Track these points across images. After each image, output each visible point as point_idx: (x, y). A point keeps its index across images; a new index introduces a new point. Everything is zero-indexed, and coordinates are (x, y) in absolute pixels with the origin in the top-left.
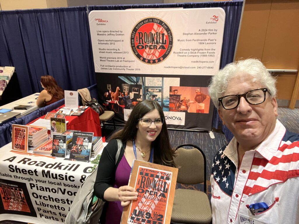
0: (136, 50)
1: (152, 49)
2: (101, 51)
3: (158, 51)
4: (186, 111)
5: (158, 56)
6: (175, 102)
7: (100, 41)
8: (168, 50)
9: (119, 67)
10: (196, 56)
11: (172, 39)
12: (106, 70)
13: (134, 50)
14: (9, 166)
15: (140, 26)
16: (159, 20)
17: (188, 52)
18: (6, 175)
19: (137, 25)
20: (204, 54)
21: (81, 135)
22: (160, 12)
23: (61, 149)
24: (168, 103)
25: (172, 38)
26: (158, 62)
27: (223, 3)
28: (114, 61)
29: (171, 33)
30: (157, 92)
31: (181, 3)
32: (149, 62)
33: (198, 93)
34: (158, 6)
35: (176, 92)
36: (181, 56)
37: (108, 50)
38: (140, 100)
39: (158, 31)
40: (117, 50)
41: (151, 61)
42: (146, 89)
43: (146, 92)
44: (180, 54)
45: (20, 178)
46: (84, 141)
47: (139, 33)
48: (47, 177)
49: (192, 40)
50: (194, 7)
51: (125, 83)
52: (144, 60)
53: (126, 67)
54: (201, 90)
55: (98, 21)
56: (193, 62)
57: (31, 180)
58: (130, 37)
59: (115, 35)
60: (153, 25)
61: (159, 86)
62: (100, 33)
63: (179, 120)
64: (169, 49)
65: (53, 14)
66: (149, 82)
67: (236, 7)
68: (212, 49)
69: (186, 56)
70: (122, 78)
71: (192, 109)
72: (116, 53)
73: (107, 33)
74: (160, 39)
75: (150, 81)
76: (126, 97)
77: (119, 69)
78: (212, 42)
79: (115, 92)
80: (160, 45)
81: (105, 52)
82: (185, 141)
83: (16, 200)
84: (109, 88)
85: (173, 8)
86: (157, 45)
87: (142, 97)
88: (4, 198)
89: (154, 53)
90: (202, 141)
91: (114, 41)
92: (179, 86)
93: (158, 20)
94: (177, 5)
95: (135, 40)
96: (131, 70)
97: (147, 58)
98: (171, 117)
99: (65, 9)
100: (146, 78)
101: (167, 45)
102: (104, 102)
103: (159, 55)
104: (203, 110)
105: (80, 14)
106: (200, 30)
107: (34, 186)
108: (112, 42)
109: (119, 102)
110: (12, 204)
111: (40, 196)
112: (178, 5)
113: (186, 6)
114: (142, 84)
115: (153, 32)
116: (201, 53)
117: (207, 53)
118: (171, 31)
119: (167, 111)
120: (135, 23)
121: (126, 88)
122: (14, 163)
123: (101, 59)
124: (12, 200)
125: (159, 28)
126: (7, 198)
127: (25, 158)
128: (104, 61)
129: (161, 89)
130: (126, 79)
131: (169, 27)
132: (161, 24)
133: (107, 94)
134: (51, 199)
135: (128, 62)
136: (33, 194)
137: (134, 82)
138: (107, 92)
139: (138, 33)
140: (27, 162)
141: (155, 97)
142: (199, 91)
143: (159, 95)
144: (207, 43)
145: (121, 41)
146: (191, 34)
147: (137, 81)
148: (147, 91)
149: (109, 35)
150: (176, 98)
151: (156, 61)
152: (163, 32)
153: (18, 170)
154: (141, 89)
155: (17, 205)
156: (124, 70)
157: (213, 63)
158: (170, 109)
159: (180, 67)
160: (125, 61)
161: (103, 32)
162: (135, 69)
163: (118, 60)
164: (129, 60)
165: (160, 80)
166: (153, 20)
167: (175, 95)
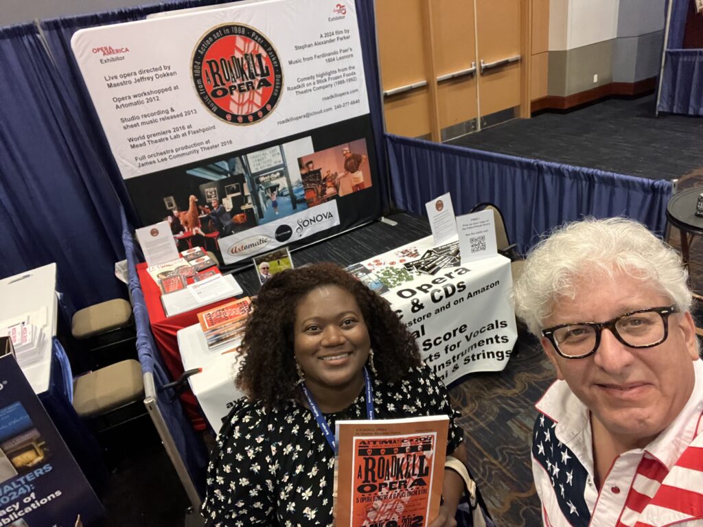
0: (212, 102)
1: (245, 90)
2: (129, 123)
3: (258, 93)
4: (335, 197)
5: (260, 105)
6: (314, 186)
7: (119, 100)
8: (277, 87)
9: (183, 148)
10: (327, 86)
11: (278, 63)
12: (153, 164)
13: (208, 103)
15: (208, 47)
16: (245, 28)
17: (311, 81)
19: (200, 47)
20: (339, 80)
22: (240, 10)
24: (303, 192)
25: (277, 60)
26: (263, 116)
28: (167, 139)
29: (273, 51)
30: (277, 178)
32: (245, 121)
33: (347, 155)
35: (311, 165)
36: (302, 92)
37: (145, 116)
38: (247, 206)
39: (248, 51)
40: (168, 113)
41: (250, 118)
42: (255, 178)
43: (256, 186)
44: (300, 90)
47: (210, 63)
49: (314, 57)
51: (207, 181)
52: (234, 119)
53: (199, 144)
54: (350, 149)
55: (101, 53)
56: (325, 99)
58: (192, 76)
59: (154, 78)
60: (234, 41)
61: (278, 164)
62: (114, 81)
63: (329, 217)
64: (278, 83)
66: (256, 163)
68: (350, 68)
69: (310, 90)
70: (198, 173)
71: (346, 189)
72: (168, 118)
73: (132, 78)
74: (256, 67)
75: (259, 160)
76: (218, 211)
77: (183, 154)
78: (346, 54)
79: (187, 209)
80: (258, 80)
81: (140, 124)
84: (172, 205)
86: (253, 81)
87: (250, 200)
89: (251, 99)
91: (155, 92)
92: (312, 151)
93: (242, 27)
95: (205, 81)
96: (212, 148)
97: (240, 114)
98: (314, 218)
100: (248, 155)
101: (272, 76)
103: (262, 100)
104: (362, 184)
106: (321, 36)
108: (152, 96)
109: (202, 230)
114: (242, 171)
115: (238, 55)
116: (334, 78)
117: (344, 75)
118: (273, 47)
119: (304, 209)
120: (195, 43)
121: (211, 193)
123: (132, 143)
125: (247, 45)
128: (141, 145)
129: (282, 169)
130: (209, 173)
131: (267, 39)
132: (249, 36)
133: (170, 220)
135: (202, 133)
137: (225, 173)
138: (169, 217)
139: (208, 64)
141: (275, 190)
142: (348, 151)
143: (282, 182)
144: (340, 58)
145: (173, 88)
146: (309, 46)
147: (232, 168)
148: (258, 182)
149: (138, 81)
150: (315, 177)
151: (259, 114)
152: (257, 52)
154: (245, 182)
156: (195, 154)
157: (356, 93)
158: (308, 204)
159: (305, 114)
160: (195, 132)
161: (122, 76)
162: (220, 145)
163: (175, 134)
164: (202, 129)
165: (276, 153)
166: (231, 30)
167: (310, 173)
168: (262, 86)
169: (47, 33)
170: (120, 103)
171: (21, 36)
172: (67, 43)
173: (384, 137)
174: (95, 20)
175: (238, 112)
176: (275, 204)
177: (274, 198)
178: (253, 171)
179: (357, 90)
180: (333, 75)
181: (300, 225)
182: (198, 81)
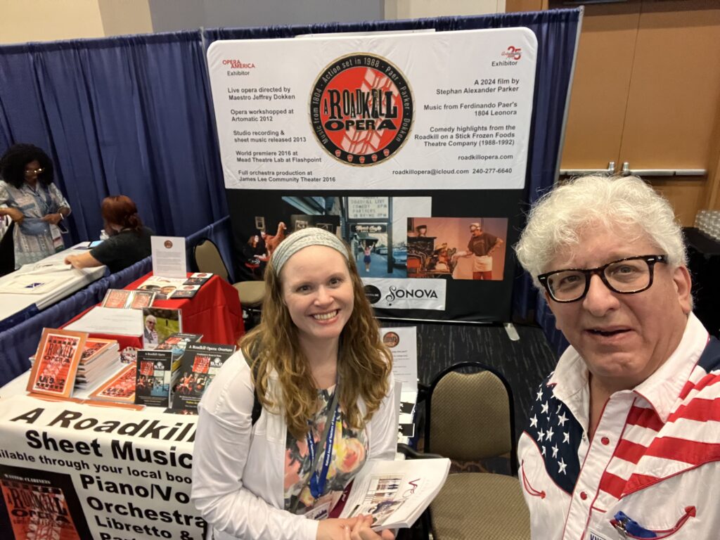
0: (325, 133)
1: (363, 129)
2: (240, 136)
3: (378, 134)
5: (376, 147)
6: (421, 255)
7: (236, 113)
8: (403, 132)
9: (284, 174)
10: (468, 144)
11: (411, 106)
12: (253, 182)
13: (320, 134)
14: (28, 434)
15: (334, 76)
16: (380, 60)
17: (449, 134)
18: (18, 455)
19: (326, 73)
20: (488, 139)
21: (206, 350)
22: (380, 41)
23: (158, 385)
24: (405, 258)
25: (410, 102)
26: (378, 160)
27: (531, 16)
28: (271, 160)
29: (408, 90)
30: (377, 232)
31: (430, 19)
32: (356, 160)
33: (476, 232)
34: (374, 25)
35: (423, 230)
36: (433, 144)
37: (256, 133)
39: (377, 87)
40: (278, 135)
41: (362, 159)
42: (354, 224)
43: (351, 233)
44: (431, 141)
45: (56, 462)
46: (212, 363)
47: (332, 92)
48: (124, 457)
49: (459, 107)
50: (460, 27)
51: (300, 212)
52: (344, 157)
53: (300, 173)
54: (482, 225)
55: (230, 65)
56: (462, 158)
57: (84, 467)
58: (310, 103)
59: (273, 98)
60: (364, 72)
61: (382, 217)
62: (236, 94)
63: (432, 296)
64: (404, 128)
65: (118, 50)
66: (356, 208)
67: (563, 25)
68: (508, 127)
69: (445, 144)
70: (293, 202)
71: (465, 271)
72: (277, 140)
73: (252, 95)
74: (383, 106)
75: (360, 207)
77: (283, 179)
78: (506, 109)
79: (274, 234)
80: (381, 120)
81: (249, 140)
82: (447, 349)
83: (45, 515)
84: (261, 226)
85: (411, 31)
86: (375, 120)
88: (14, 513)
89: (368, 139)
90: (491, 348)
91: (270, 112)
92: (429, 215)
93: (376, 59)
94: (420, 23)
95: (322, 110)
96: (313, 180)
97: (351, 152)
98: (413, 291)
99: (147, 37)
100: (350, 198)
101: (399, 119)
102: (249, 260)
103: (380, 142)
104: (490, 272)
105: (184, 51)
106: (477, 82)
107: (92, 481)
108: (266, 115)
110: (35, 527)
111: (108, 506)
112: (423, 23)
113: (443, 25)
114: (339, 213)
115: (364, 89)
116: (481, 136)
117: (497, 135)
118: (409, 87)
119: (403, 277)
120: (321, 69)
122: (40, 426)
123: (239, 156)
124: (35, 517)
125: (378, 79)
126: (22, 511)
127: (66, 412)
128: (246, 160)
129: (386, 224)
130: (304, 205)
131: (403, 77)
132: (384, 72)
133: (256, 239)
134: (136, 512)
135: (306, 163)
136: (90, 500)
137: (321, 210)
138: (256, 236)
139: (329, 93)
140: (73, 423)
141: (371, 245)
142: (479, 228)
143: (382, 239)
144: (496, 113)
145: (288, 111)
146: (457, 92)
147: (329, 207)
148: (354, 230)
149: (257, 98)
150: (424, 245)
151: (373, 157)
152: (388, 89)
153: (50, 444)
154: (339, 225)
155: (46, 528)
156: (294, 183)
157: (508, 160)
158: (409, 273)
159: (430, 170)
160: (299, 160)
161: (243, 91)
162: (322, 180)
163: (279, 157)
164: (307, 158)
165: (383, 204)
166: (363, 61)
167: (420, 238)
168: (385, 127)
169: (207, 40)
170: (237, 115)
171: (188, 41)
175: (350, 150)
176: (367, 260)
177: (368, 253)
178: (351, 216)
179: (510, 157)
180: (479, 132)
181: (392, 293)
182: (315, 110)
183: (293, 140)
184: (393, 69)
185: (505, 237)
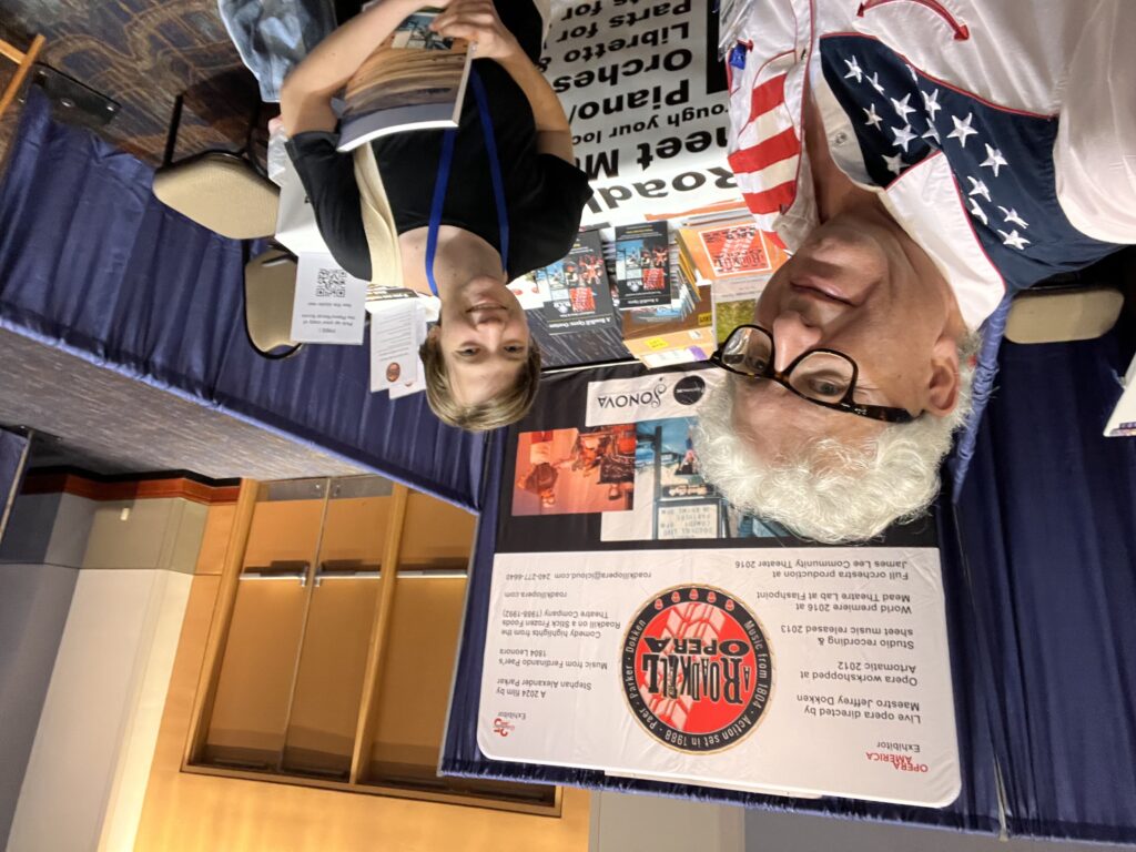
0: (750, 637)
1: (691, 641)
2: (902, 639)
4: (583, 430)
5: (673, 612)
6: (617, 458)
7: (907, 680)
8: (636, 633)
9: (822, 574)
10: (554, 613)
11: (624, 670)
12: (880, 560)
13: (757, 636)
15: (733, 725)
16: (664, 740)
17: (577, 628)
19: (748, 727)
20: (531, 619)
22: (665, 767)
23: (633, 256)
24: (640, 451)
25: (625, 676)
26: (671, 593)
27: (490, 771)
28: (844, 596)
29: (628, 693)
30: (674, 487)
31: (612, 789)
32: (703, 594)
33: (548, 495)
34: (689, 794)
35: (614, 493)
36: (597, 614)
37: (870, 642)
39: (670, 701)
40: (830, 638)
41: (694, 595)
42: (714, 495)
44: (599, 619)
47: (737, 699)
49: (564, 665)
52: (721, 599)
53: (792, 574)
54: (541, 503)
55: (914, 763)
56: (563, 595)
57: (677, 116)
58: (772, 687)
59: (836, 700)
61: (667, 509)
62: (906, 711)
63: (604, 399)
64: (634, 639)
66: (704, 520)
67: (459, 757)
68: (509, 633)
69: (583, 614)
71: (564, 438)
72: (832, 629)
73: (874, 708)
74: (662, 672)
75: (699, 524)
77: (824, 564)
78: (511, 656)
80: (665, 653)
81: (883, 631)
86: (674, 653)
89: (685, 625)
91: (841, 676)
93: (669, 742)
94: (625, 786)
95: (753, 674)
96: (773, 564)
97: (710, 606)
100: (714, 536)
101: (640, 653)
103: (667, 619)
104: (535, 441)
106: (543, 694)
108: (850, 672)
112: (621, 785)
114: (731, 512)
115: (688, 700)
116: (539, 623)
117: (522, 624)
119: (642, 423)
123: (906, 604)
125: (669, 712)
128: (891, 597)
129: (664, 499)
132: (660, 724)
135: (783, 591)
136: (686, 62)
139: (741, 697)
140: (711, 176)
141: (685, 467)
142: (545, 500)
143: (669, 477)
144: (522, 652)
145: (811, 675)
146: (567, 684)
147: (748, 522)
149: (864, 702)
150: (612, 472)
151: (678, 598)
152: (654, 697)
156: (804, 559)
157: (509, 591)
158: (635, 431)
159: (602, 579)
160: (794, 595)
161: (891, 717)
162: (756, 565)
163: (828, 601)
164: (781, 598)
165: (665, 528)
166: (689, 741)
167: (618, 481)
168: (660, 642)
169: (993, 814)
170: (907, 674)
171: (1038, 820)
172: (965, 793)
173: (480, 508)
174: (908, 815)
176: (690, 443)
177: (689, 454)
179: (508, 595)
180: (541, 628)
181: (657, 396)
182: (764, 675)
183: (803, 629)
184: (647, 725)
185: (516, 492)
